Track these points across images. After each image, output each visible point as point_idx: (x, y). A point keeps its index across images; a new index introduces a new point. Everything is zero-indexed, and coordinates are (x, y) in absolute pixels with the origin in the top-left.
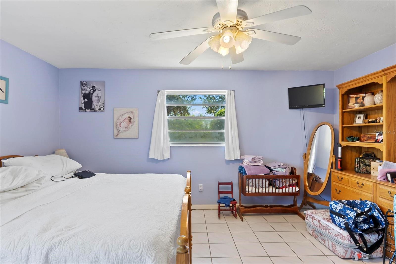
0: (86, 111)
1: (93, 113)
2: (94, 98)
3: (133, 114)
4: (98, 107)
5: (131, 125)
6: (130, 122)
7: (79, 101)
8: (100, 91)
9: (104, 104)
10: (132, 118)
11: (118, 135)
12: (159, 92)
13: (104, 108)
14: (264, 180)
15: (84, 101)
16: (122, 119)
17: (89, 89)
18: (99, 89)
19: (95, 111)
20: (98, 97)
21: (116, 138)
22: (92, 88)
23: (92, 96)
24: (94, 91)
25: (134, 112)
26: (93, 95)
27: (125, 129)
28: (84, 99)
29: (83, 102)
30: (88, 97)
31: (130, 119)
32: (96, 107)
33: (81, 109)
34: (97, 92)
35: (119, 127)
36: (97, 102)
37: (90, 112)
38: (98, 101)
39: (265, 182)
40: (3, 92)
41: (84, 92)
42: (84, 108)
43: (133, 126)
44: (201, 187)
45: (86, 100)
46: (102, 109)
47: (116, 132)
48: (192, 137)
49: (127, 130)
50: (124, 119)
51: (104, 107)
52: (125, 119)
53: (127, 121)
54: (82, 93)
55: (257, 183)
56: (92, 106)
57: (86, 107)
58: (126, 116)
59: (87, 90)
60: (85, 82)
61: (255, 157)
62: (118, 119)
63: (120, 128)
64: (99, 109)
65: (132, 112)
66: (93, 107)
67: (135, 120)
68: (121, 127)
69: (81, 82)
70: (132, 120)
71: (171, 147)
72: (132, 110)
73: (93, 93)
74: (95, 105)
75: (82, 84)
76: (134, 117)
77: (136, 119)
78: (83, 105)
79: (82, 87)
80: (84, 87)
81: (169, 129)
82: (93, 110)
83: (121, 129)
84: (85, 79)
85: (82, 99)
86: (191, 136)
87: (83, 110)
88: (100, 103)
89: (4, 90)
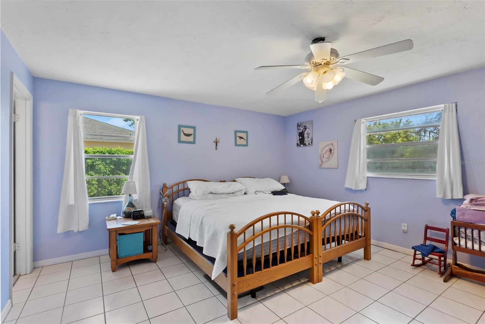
0: (300, 146)
1: (305, 148)
2: (306, 135)
3: (333, 146)
4: (308, 142)
5: (332, 155)
6: (331, 153)
7: (296, 139)
8: (309, 129)
9: (312, 139)
10: (332, 150)
11: (321, 165)
12: (355, 121)
13: (312, 143)
16: (324, 151)
17: (302, 129)
18: (308, 128)
19: (306, 146)
20: (308, 134)
21: (320, 167)
22: (304, 128)
23: (304, 134)
24: (306, 129)
26: (305, 132)
27: (327, 160)
28: (299, 137)
29: (299, 139)
30: (301, 135)
31: (331, 150)
32: (307, 142)
33: (298, 144)
34: (307, 130)
35: (322, 158)
36: (307, 138)
37: (303, 146)
38: (308, 137)
40: (245, 140)
41: (299, 131)
42: (299, 144)
43: (333, 157)
44: (404, 226)
45: (301, 137)
46: (311, 143)
47: (320, 162)
48: (396, 168)
49: (329, 161)
50: (326, 151)
51: (312, 141)
52: (327, 151)
53: (328, 153)
54: (298, 132)
55: (475, 236)
56: (304, 142)
57: (301, 144)
58: (327, 148)
60: (300, 124)
62: (322, 151)
63: (323, 159)
64: (309, 144)
65: (332, 144)
66: (305, 143)
67: (335, 151)
68: (324, 157)
69: (298, 124)
70: (332, 151)
71: (368, 177)
72: (331, 142)
74: (306, 141)
75: (298, 126)
76: (334, 148)
78: (299, 141)
79: (298, 127)
80: (299, 127)
81: (368, 158)
82: (305, 145)
83: (324, 160)
85: (298, 137)
86: (395, 166)
88: (309, 139)
89: (245, 138)
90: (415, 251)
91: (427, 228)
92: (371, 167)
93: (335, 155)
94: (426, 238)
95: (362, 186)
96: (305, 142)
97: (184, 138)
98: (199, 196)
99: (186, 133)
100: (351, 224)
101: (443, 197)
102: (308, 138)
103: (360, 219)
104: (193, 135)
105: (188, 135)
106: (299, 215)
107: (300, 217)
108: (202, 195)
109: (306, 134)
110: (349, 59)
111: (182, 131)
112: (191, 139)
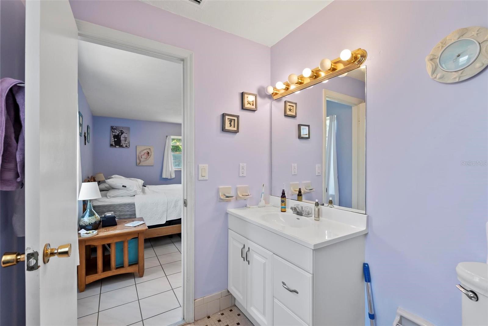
0: (116, 147)
2: (122, 138)
3: (150, 150)
4: (125, 145)
5: (149, 157)
6: (149, 155)
7: (111, 140)
8: (126, 134)
10: (150, 153)
11: (139, 163)
12: (167, 136)
13: (129, 146)
15: (115, 140)
16: (142, 153)
17: (118, 132)
19: (123, 147)
20: (125, 138)
22: (120, 132)
23: (120, 137)
24: (122, 133)
25: (151, 149)
26: (122, 136)
27: (145, 160)
28: (114, 139)
29: (113, 141)
30: (117, 137)
31: (148, 153)
32: (123, 144)
33: (111, 145)
34: (124, 134)
37: (119, 147)
38: (125, 141)
41: (114, 134)
42: (114, 145)
43: (150, 158)
45: (116, 139)
46: (128, 146)
47: (138, 161)
49: (146, 161)
51: (129, 144)
52: (145, 153)
53: (146, 155)
56: (120, 144)
57: (116, 145)
58: (145, 151)
59: (116, 133)
60: (115, 127)
62: (140, 153)
63: (141, 159)
64: (126, 146)
66: (121, 144)
68: (142, 158)
72: (150, 148)
73: (121, 135)
74: (123, 143)
75: (112, 128)
76: (151, 152)
77: (153, 154)
78: (114, 143)
79: (113, 130)
80: (114, 130)
82: (121, 146)
83: (142, 160)
84: (115, 125)
85: (113, 138)
87: (114, 146)
88: (126, 142)
93: (152, 157)
96: (121, 143)
102: (125, 142)
109: (123, 137)
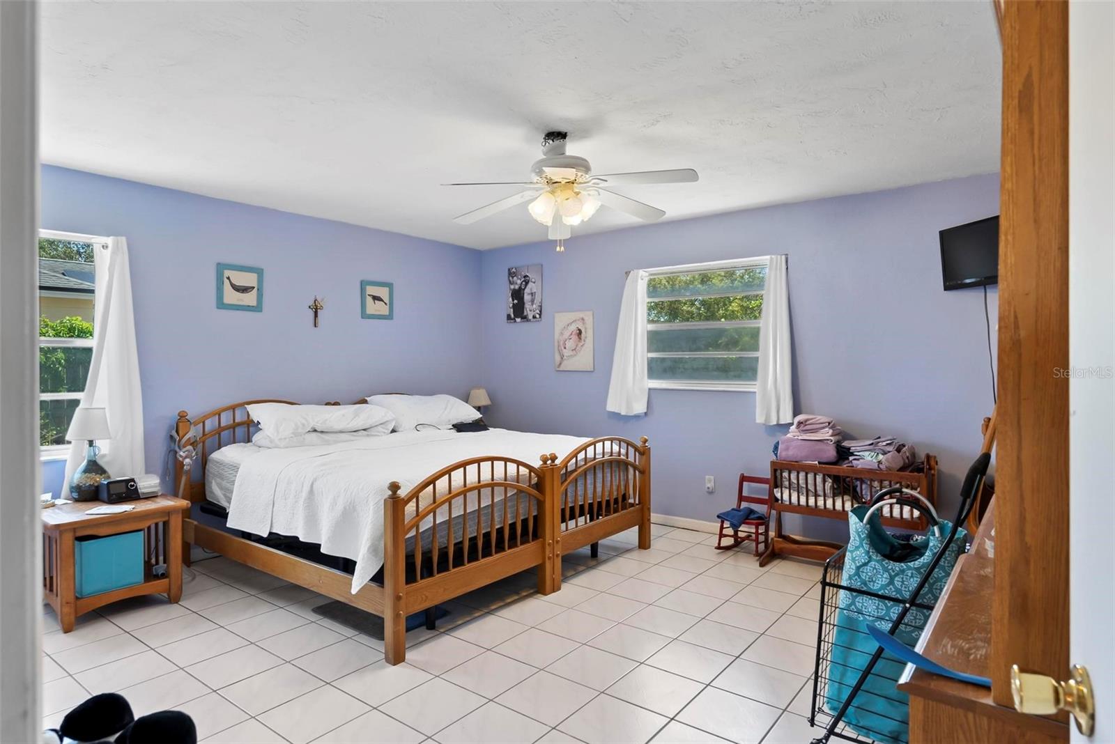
0: (515, 321)
1: (526, 325)
2: (527, 298)
3: (584, 324)
4: (533, 313)
5: (581, 344)
6: (580, 339)
7: (508, 303)
8: (534, 283)
9: (541, 306)
10: (583, 331)
11: (560, 364)
12: (627, 273)
13: (540, 315)
14: (819, 478)
15: (514, 304)
16: (567, 334)
17: (519, 282)
18: (533, 280)
19: (528, 320)
20: (532, 294)
21: (558, 369)
22: (523, 279)
23: (524, 294)
24: (527, 283)
25: (586, 318)
26: (526, 291)
27: (571, 353)
28: (513, 301)
29: (511, 305)
30: (518, 295)
31: (580, 332)
32: (529, 312)
33: (509, 317)
34: (530, 285)
35: (563, 348)
36: (530, 303)
37: (521, 322)
38: (533, 301)
39: (821, 483)
40: (386, 304)
41: (512, 287)
42: (512, 316)
43: (584, 347)
44: (710, 481)
45: (516, 301)
46: (538, 316)
47: (558, 358)
48: (697, 370)
49: (575, 355)
50: (570, 333)
51: (541, 311)
52: (572, 334)
53: (575, 337)
54: (510, 289)
55: (802, 482)
56: (523, 312)
57: (516, 315)
58: (573, 328)
59: (516, 284)
60: (514, 270)
61: (806, 421)
62: (562, 334)
63: (564, 350)
64: (534, 317)
65: (583, 319)
66: (525, 314)
67: (588, 335)
68: (565, 348)
69: (509, 270)
70: (583, 335)
71: (650, 389)
73: (525, 287)
74: (528, 310)
75: (511, 274)
76: (586, 329)
78: (512, 310)
79: (511, 278)
80: (513, 277)
81: (649, 351)
82: (525, 318)
83: (566, 353)
84: (514, 262)
85: (511, 299)
86: (695, 367)
87: (512, 319)
88: (534, 306)
89: (387, 300)
90: (722, 522)
91: (743, 479)
92: (656, 369)
94: (741, 498)
95: (640, 407)
96: (525, 312)
97: (231, 296)
98: (285, 439)
99: (237, 283)
100: (616, 480)
101: (766, 420)
102: (532, 305)
103: (631, 470)
104: (256, 289)
105: (244, 290)
106: (519, 463)
107: (520, 467)
108: (292, 435)
109: (529, 294)
110: (606, 181)
111: (228, 278)
112: (250, 299)
